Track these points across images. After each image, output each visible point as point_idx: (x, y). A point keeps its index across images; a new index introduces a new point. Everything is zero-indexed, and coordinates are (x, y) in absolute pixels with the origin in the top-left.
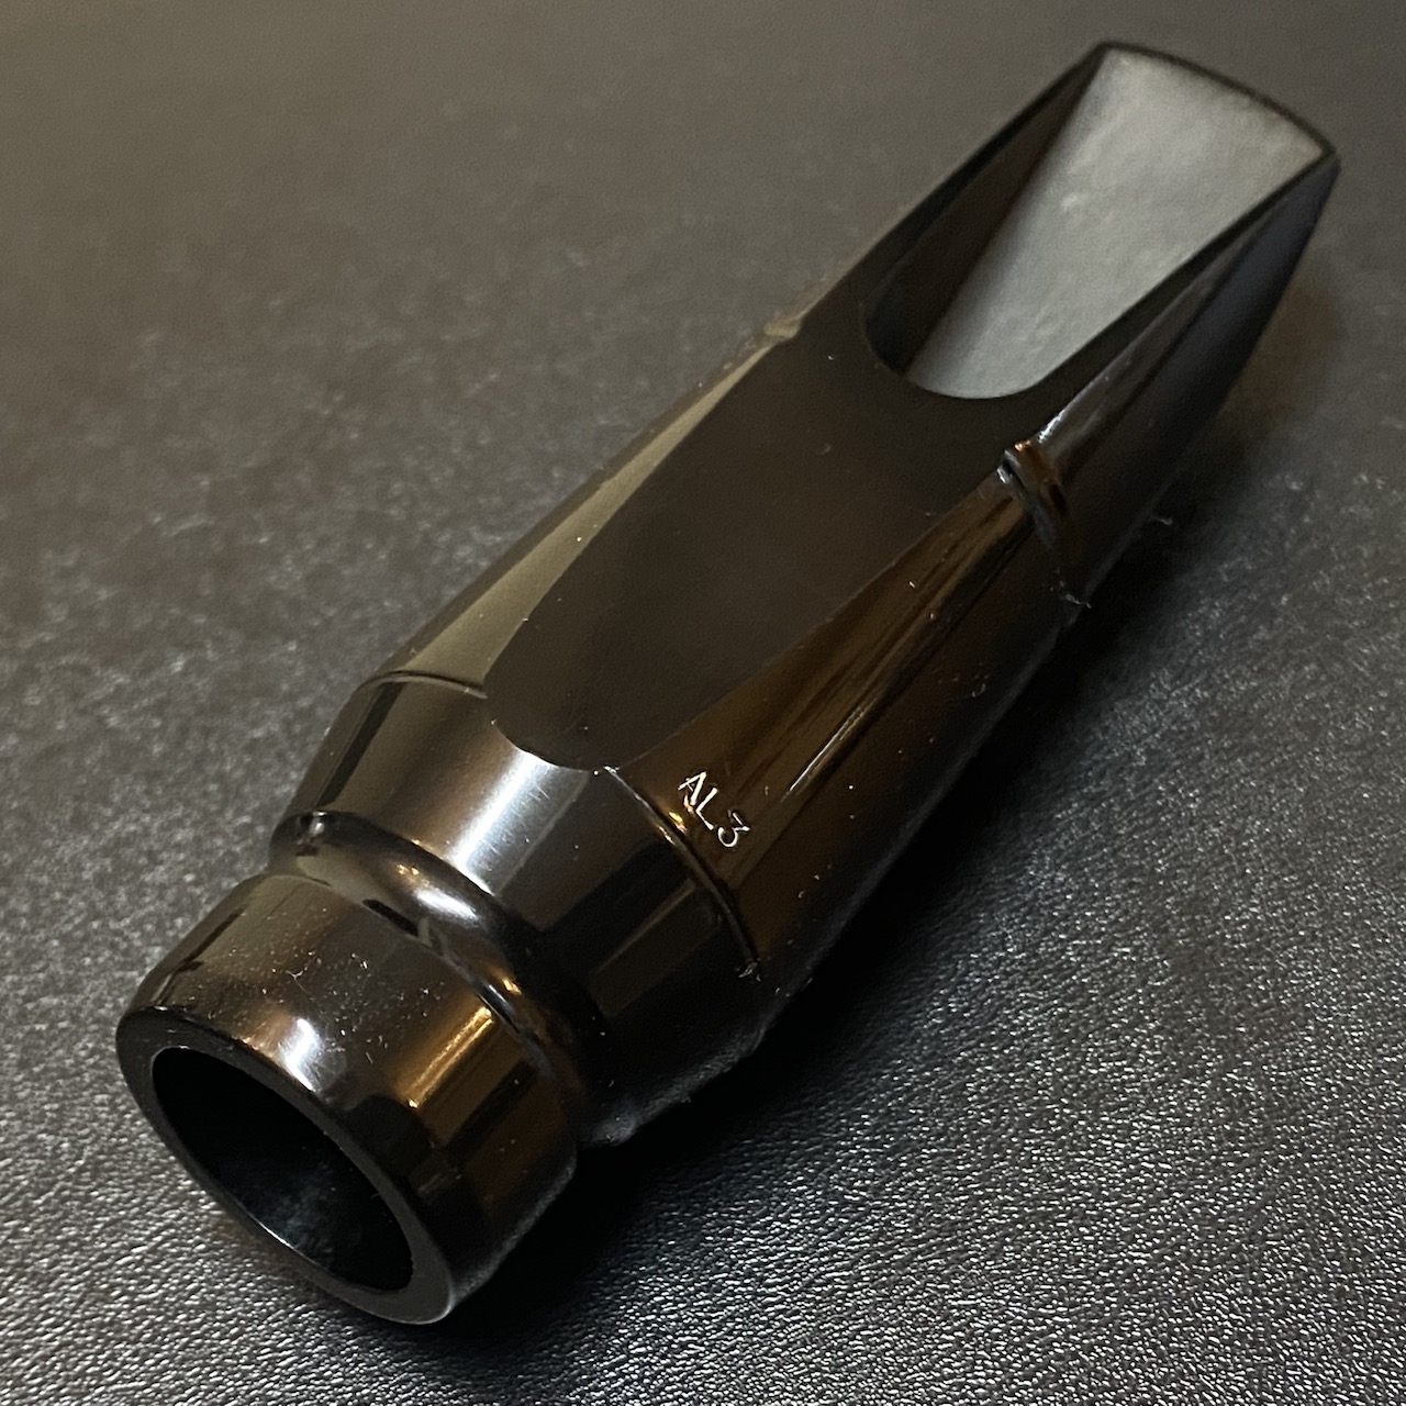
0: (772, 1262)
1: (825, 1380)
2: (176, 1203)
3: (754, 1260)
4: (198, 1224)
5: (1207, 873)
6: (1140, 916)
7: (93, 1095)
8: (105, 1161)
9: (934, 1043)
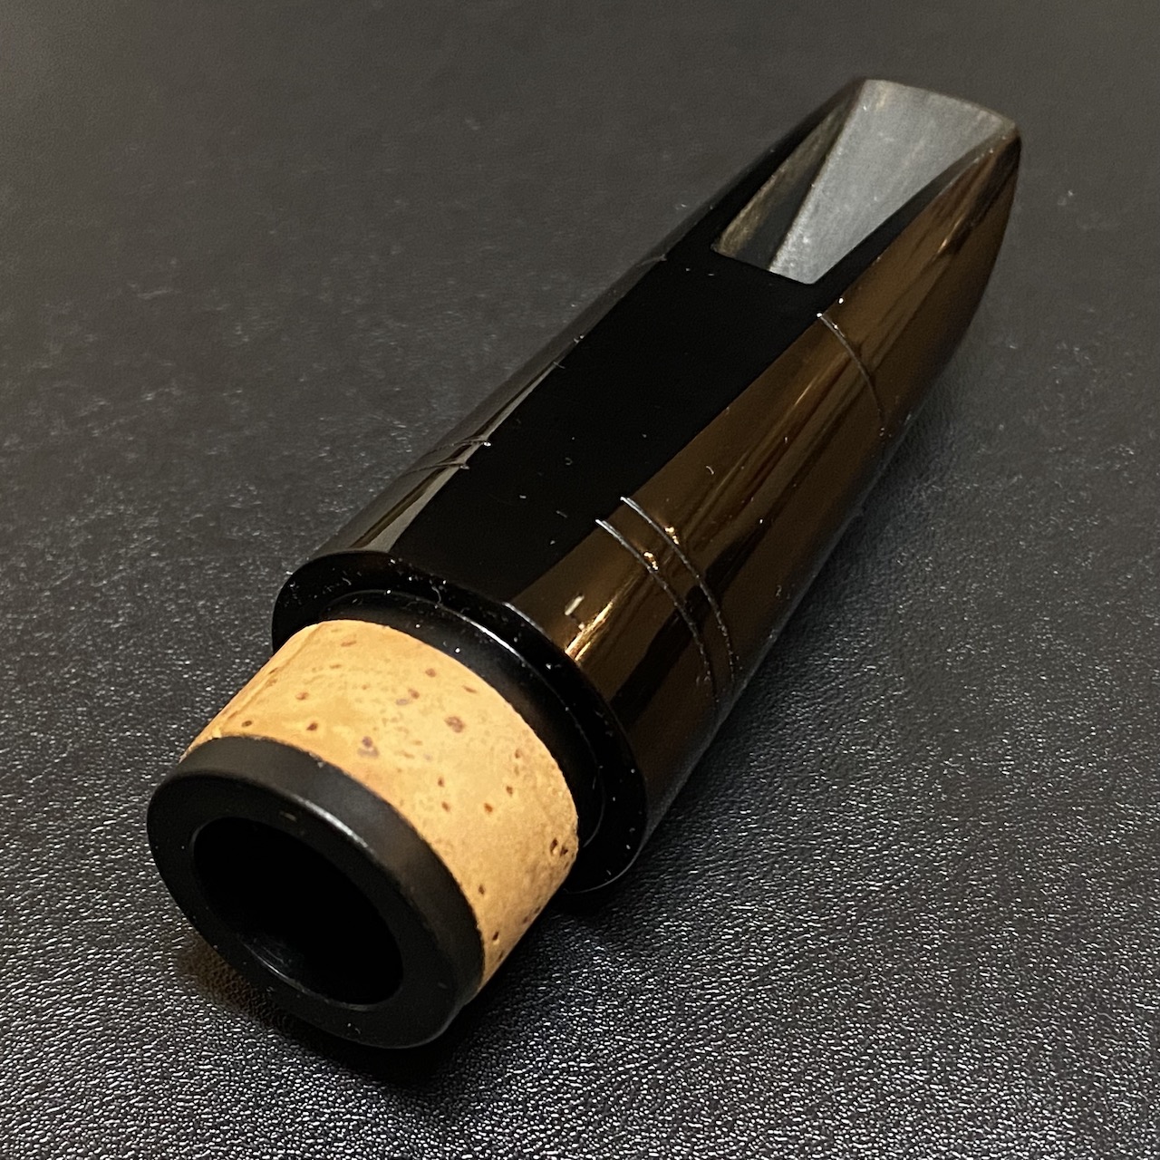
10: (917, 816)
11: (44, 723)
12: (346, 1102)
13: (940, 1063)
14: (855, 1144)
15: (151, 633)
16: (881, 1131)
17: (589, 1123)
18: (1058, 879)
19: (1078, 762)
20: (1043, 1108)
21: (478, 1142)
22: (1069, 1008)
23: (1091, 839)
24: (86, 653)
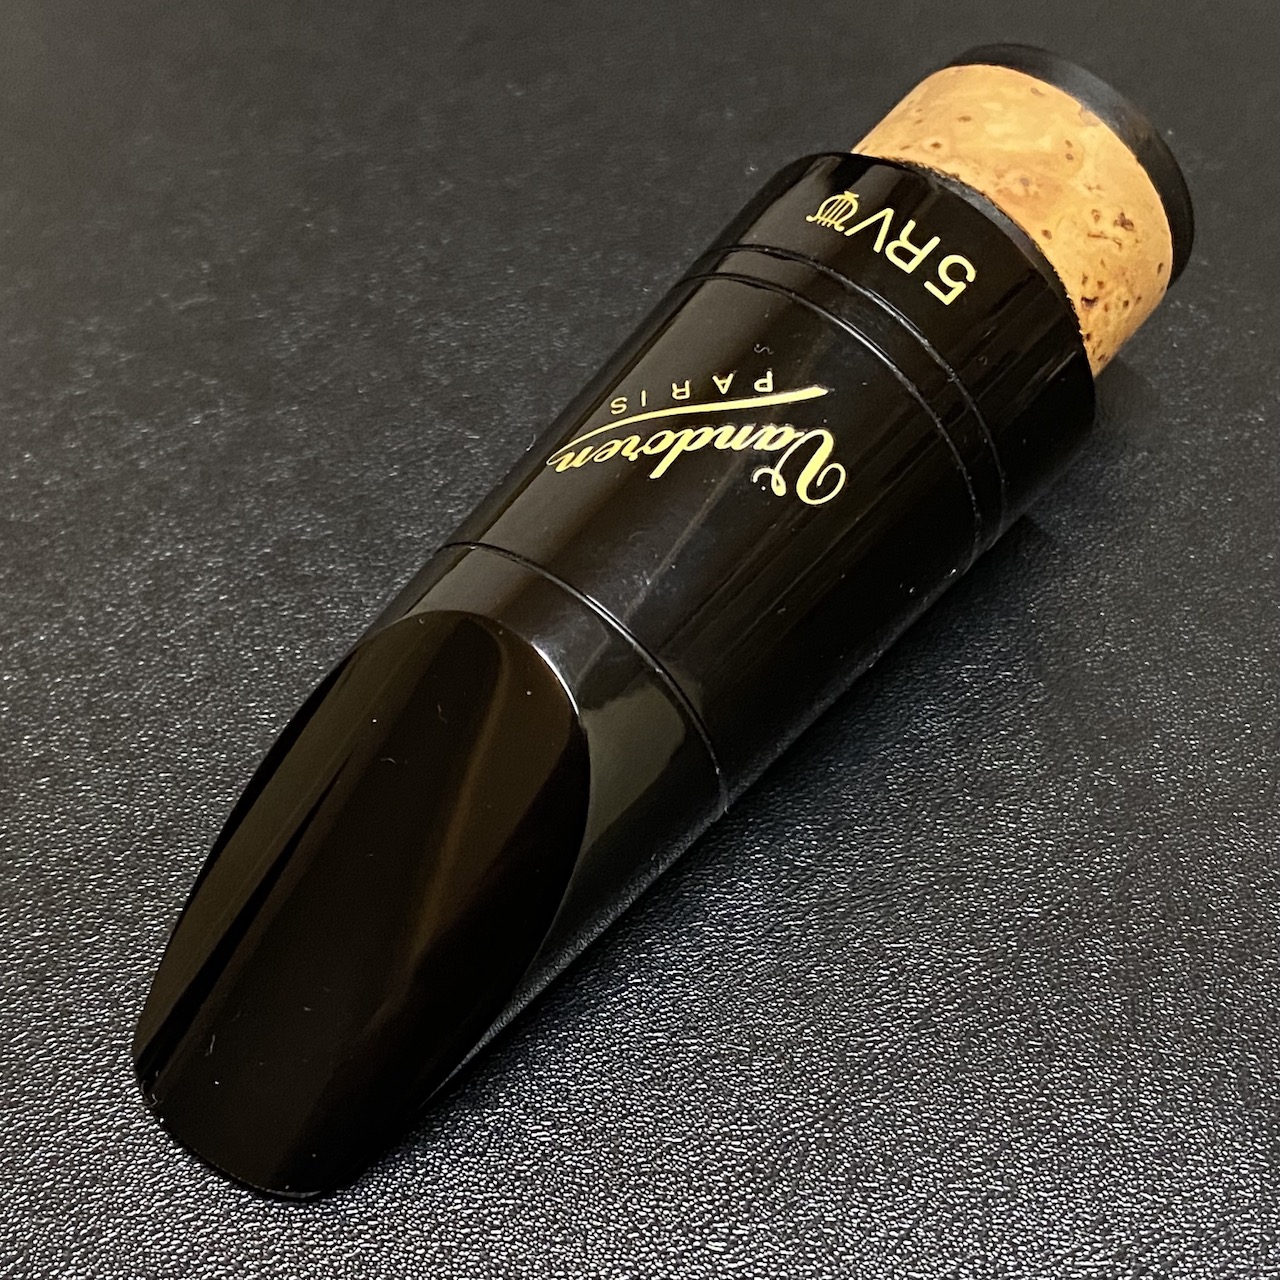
10: (1071, 833)
11: (126, 793)
12: (498, 1186)
13: (1121, 1100)
14: (1041, 1193)
15: (229, 686)
16: (1067, 1178)
17: (759, 1191)
18: (1226, 892)
19: (1236, 763)
20: (1233, 1140)
21: (642, 1220)
22: (1249, 1031)
23: (1256, 846)
24: (161, 712)
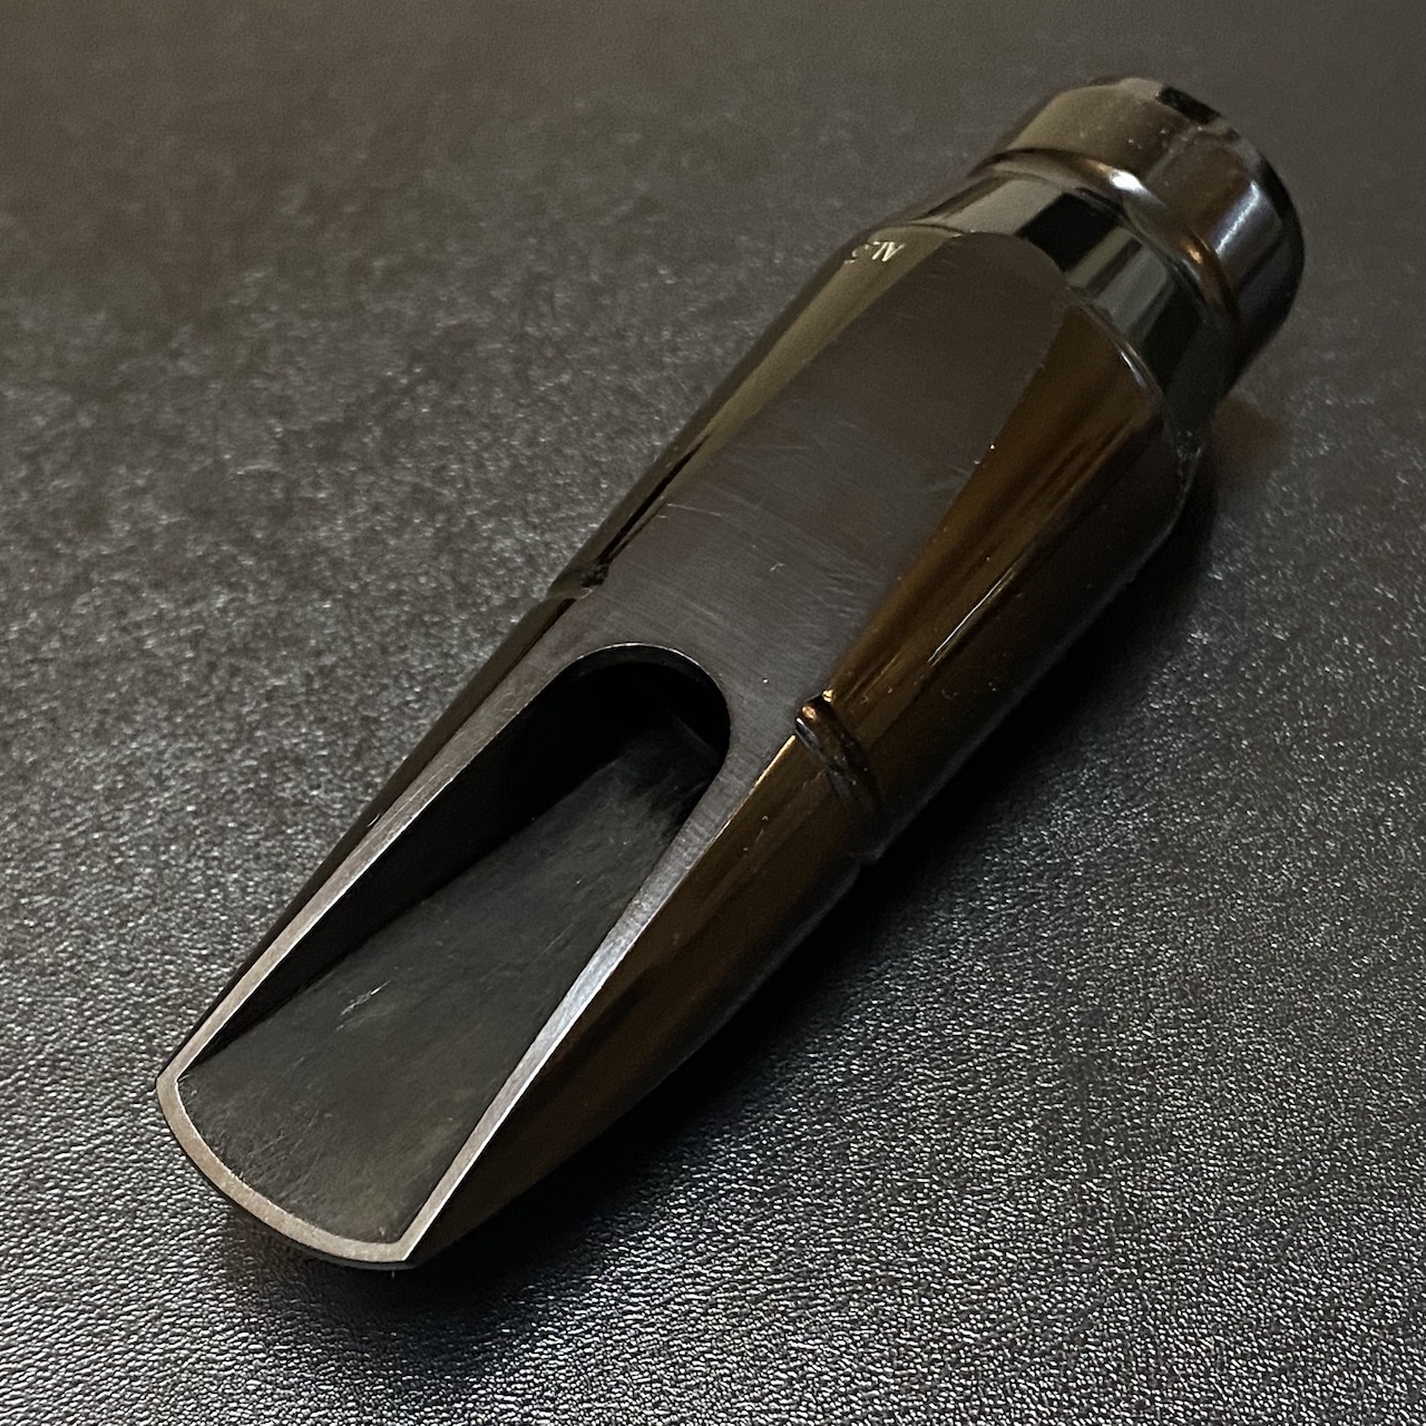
0: (639, 1274)
1: (662, 1392)
2: (120, 1112)
3: (623, 1269)
4: (134, 1136)
5: (1114, 991)
6: (1043, 1017)
7: (64, 996)
8: (62, 1060)
9: (831, 1099)
